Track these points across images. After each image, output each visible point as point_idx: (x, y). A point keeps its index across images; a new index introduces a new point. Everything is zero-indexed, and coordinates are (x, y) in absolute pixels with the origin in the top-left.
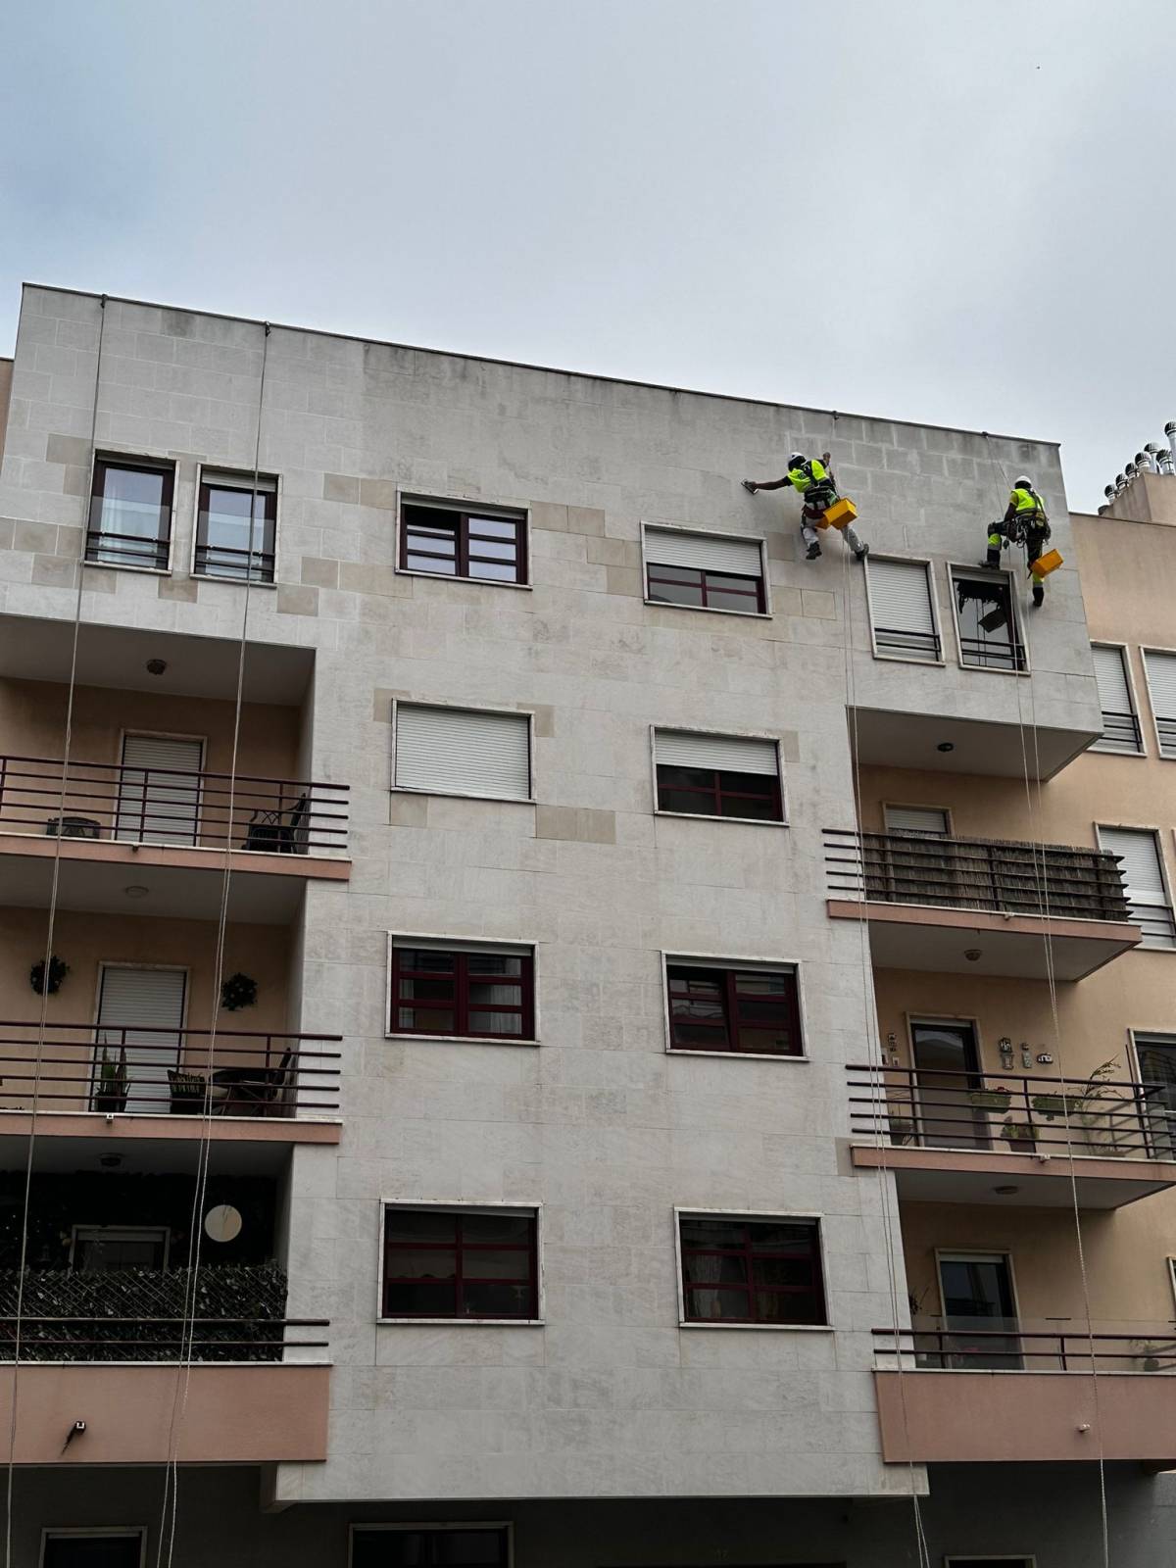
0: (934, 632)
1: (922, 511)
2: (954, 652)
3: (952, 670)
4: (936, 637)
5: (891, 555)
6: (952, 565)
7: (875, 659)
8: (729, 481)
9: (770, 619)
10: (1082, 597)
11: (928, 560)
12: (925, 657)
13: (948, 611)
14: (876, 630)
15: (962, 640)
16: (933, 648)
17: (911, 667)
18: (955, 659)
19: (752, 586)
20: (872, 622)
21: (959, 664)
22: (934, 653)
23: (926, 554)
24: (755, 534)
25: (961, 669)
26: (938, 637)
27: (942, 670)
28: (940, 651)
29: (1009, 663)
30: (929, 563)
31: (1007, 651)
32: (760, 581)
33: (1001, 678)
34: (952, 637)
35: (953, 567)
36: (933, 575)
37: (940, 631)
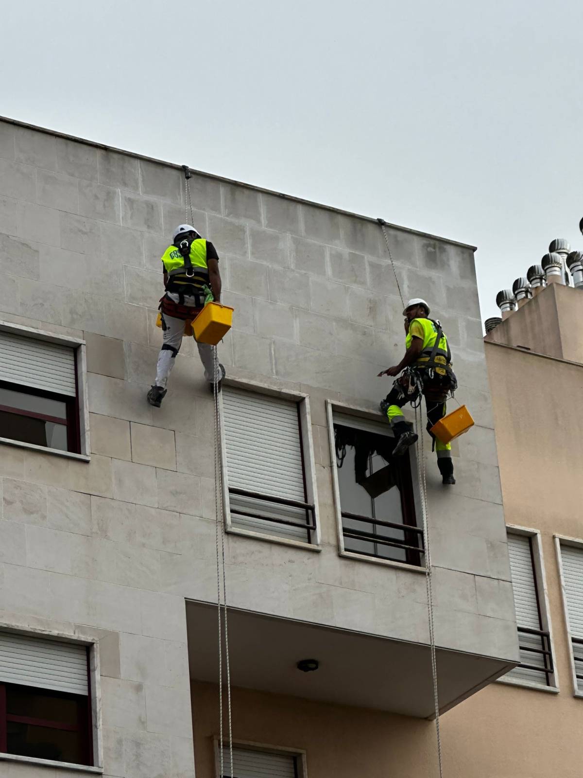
0: (306, 501)
1: (296, 324)
2: (332, 531)
3: (329, 557)
4: (309, 509)
5: (253, 382)
6: (333, 406)
7: (228, 533)
8: (37, 251)
9: (87, 462)
10: (498, 467)
11: (303, 395)
12: (292, 536)
13: (326, 471)
14: (232, 491)
15: (344, 515)
16: (304, 523)
17: (276, 550)
18: (333, 541)
19: (59, 410)
20: (226, 478)
21: (338, 548)
22: (305, 530)
23: (300, 386)
24: (68, 334)
25: (341, 557)
26: (312, 509)
27: (314, 558)
28: (314, 529)
29: (401, 553)
30: (304, 399)
31: (399, 535)
32: (73, 404)
33: (392, 574)
34: (330, 511)
35: (337, 410)
36: (309, 417)
37: (316, 499)
